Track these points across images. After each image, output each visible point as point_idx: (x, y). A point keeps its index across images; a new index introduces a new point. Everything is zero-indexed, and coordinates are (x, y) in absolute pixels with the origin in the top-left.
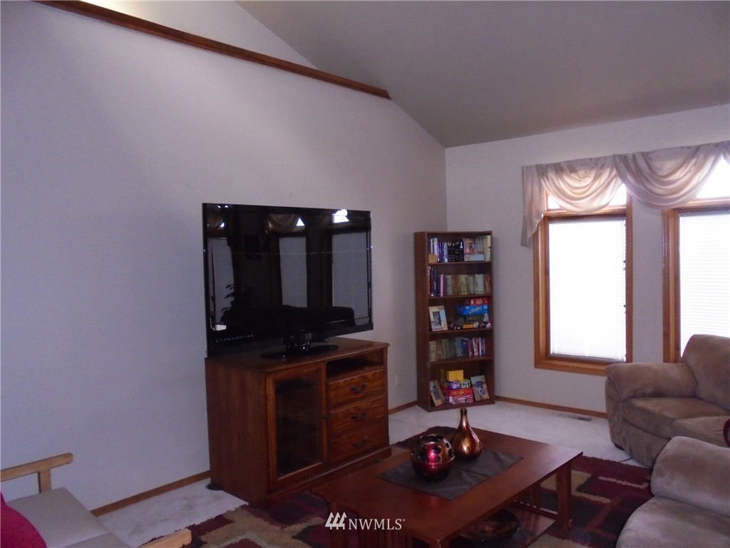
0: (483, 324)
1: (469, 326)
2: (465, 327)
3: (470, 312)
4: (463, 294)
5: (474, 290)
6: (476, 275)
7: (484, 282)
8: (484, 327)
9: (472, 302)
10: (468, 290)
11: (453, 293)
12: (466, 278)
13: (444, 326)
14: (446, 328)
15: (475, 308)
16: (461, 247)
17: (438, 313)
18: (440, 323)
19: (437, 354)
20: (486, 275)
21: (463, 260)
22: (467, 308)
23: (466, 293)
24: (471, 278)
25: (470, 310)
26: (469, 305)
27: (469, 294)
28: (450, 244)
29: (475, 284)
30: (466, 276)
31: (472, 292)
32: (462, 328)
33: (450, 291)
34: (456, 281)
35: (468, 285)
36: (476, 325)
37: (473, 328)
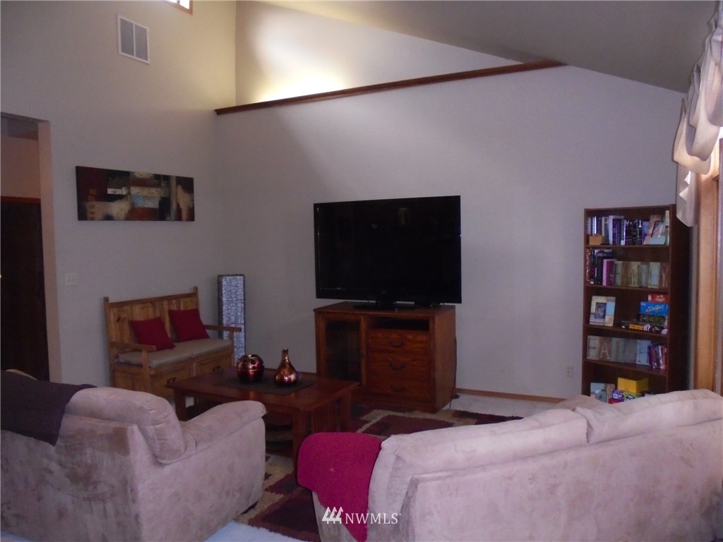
0: (657, 329)
1: (637, 327)
2: (631, 327)
3: (647, 311)
4: (633, 285)
5: (647, 283)
6: (651, 263)
7: (660, 273)
8: (659, 332)
9: (650, 298)
10: (639, 281)
11: (622, 283)
12: (638, 266)
13: (609, 321)
14: (611, 324)
15: (654, 306)
16: (640, 226)
17: (605, 304)
18: (604, 317)
19: (599, 352)
20: (664, 264)
21: (641, 244)
22: (643, 304)
23: (636, 285)
24: (644, 267)
25: (646, 307)
26: (646, 300)
27: (640, 287)
28: (628, 223)
29: (649, 274)
30: (639, 263)
31: (644, 285)
32: (627, 328)
33: (619, 281)
34: (626, 268)
35: (639, 275)
36: (647, 327)
37: (643, 331)
